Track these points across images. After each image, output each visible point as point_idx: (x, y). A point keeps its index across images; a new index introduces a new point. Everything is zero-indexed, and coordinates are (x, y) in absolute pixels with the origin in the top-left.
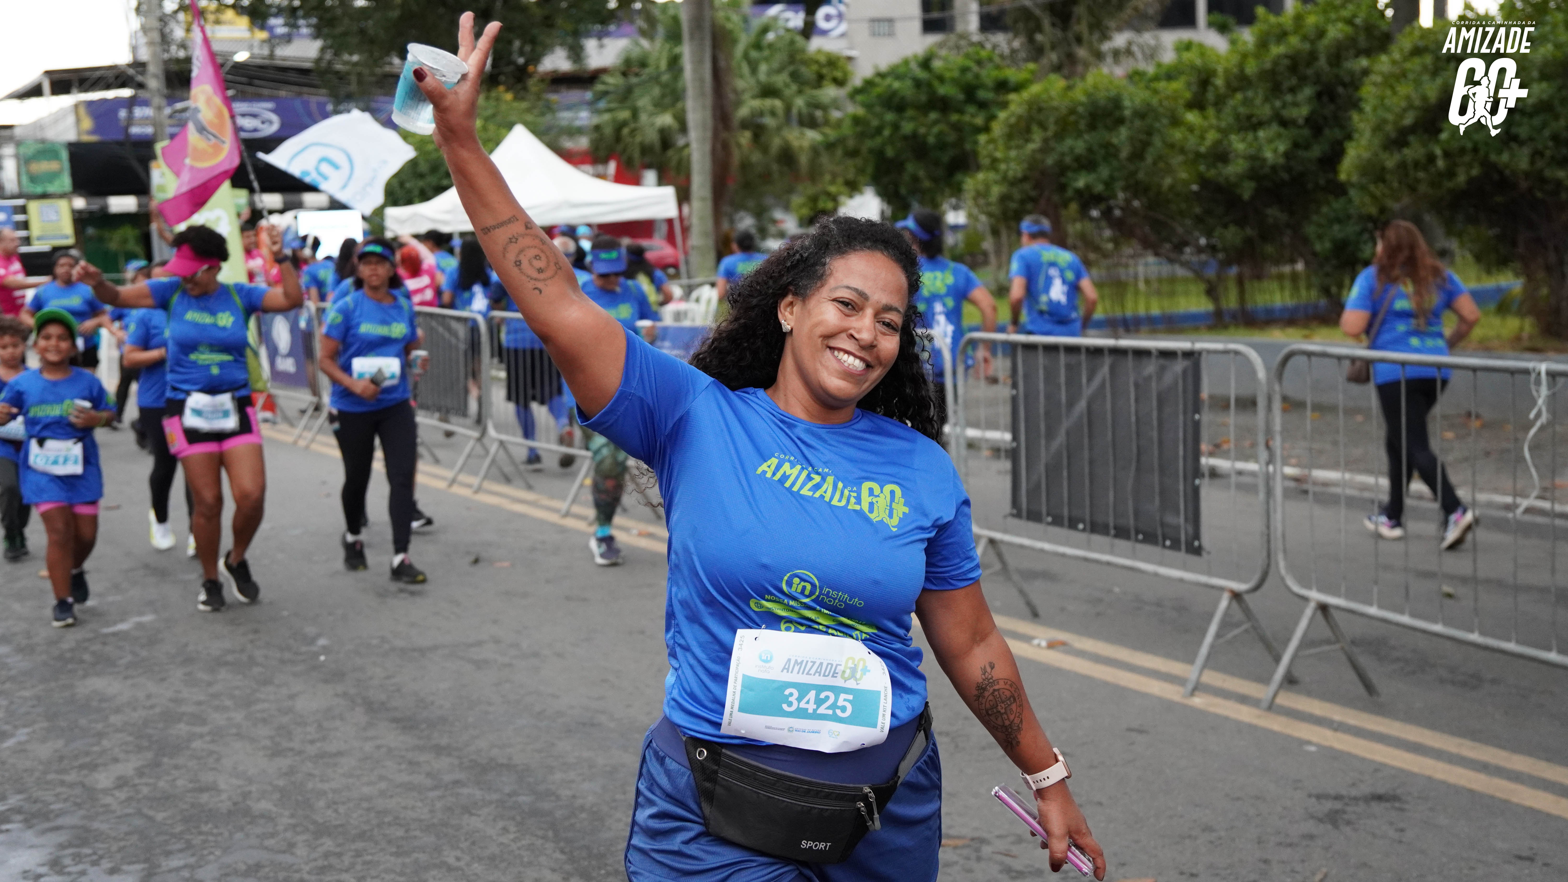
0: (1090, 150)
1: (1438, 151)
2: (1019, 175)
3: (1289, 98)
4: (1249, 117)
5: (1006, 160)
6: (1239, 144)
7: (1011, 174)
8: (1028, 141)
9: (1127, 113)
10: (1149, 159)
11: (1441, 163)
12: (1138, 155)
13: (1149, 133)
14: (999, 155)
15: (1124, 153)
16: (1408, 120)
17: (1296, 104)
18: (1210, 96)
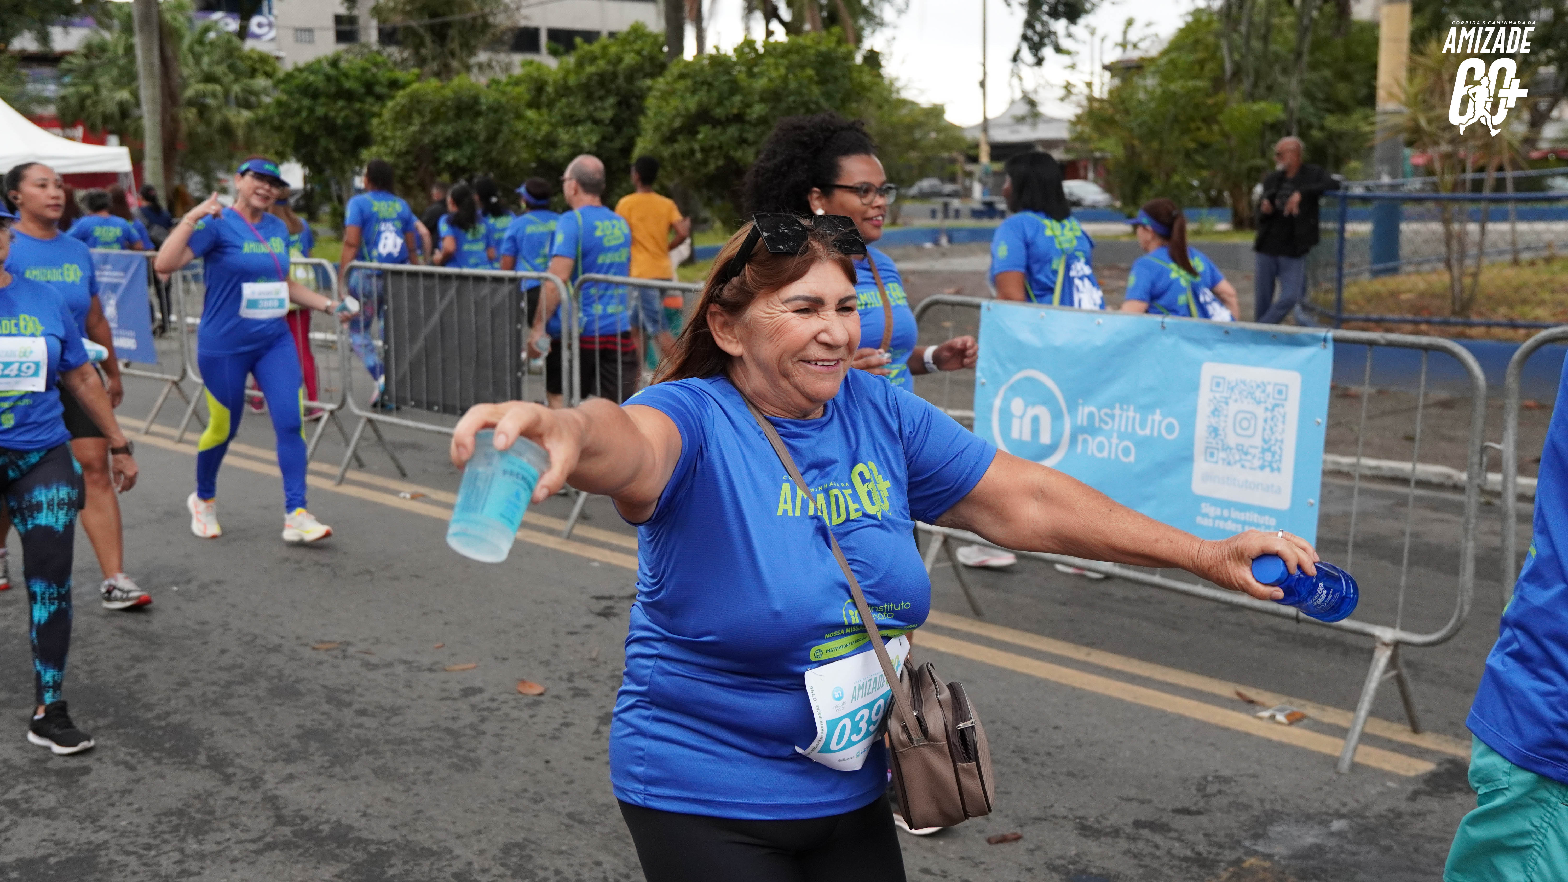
0: (457, 134)
1: (697, 147)
2: (404, 149)
3: (599, 104)
4: (572, 116)
5: (393, 138)
6: (564, 135)
7: (397, 148)
8: (410, 124)
9: (484, 108)
10: (500, 142)
11: (699, 156)
12: (492, 138)
13: (500, 123)
14: (388, 134)
15: (482, 138)
16: (677, 124)
17: (604, 109)
18: (544, 99)
